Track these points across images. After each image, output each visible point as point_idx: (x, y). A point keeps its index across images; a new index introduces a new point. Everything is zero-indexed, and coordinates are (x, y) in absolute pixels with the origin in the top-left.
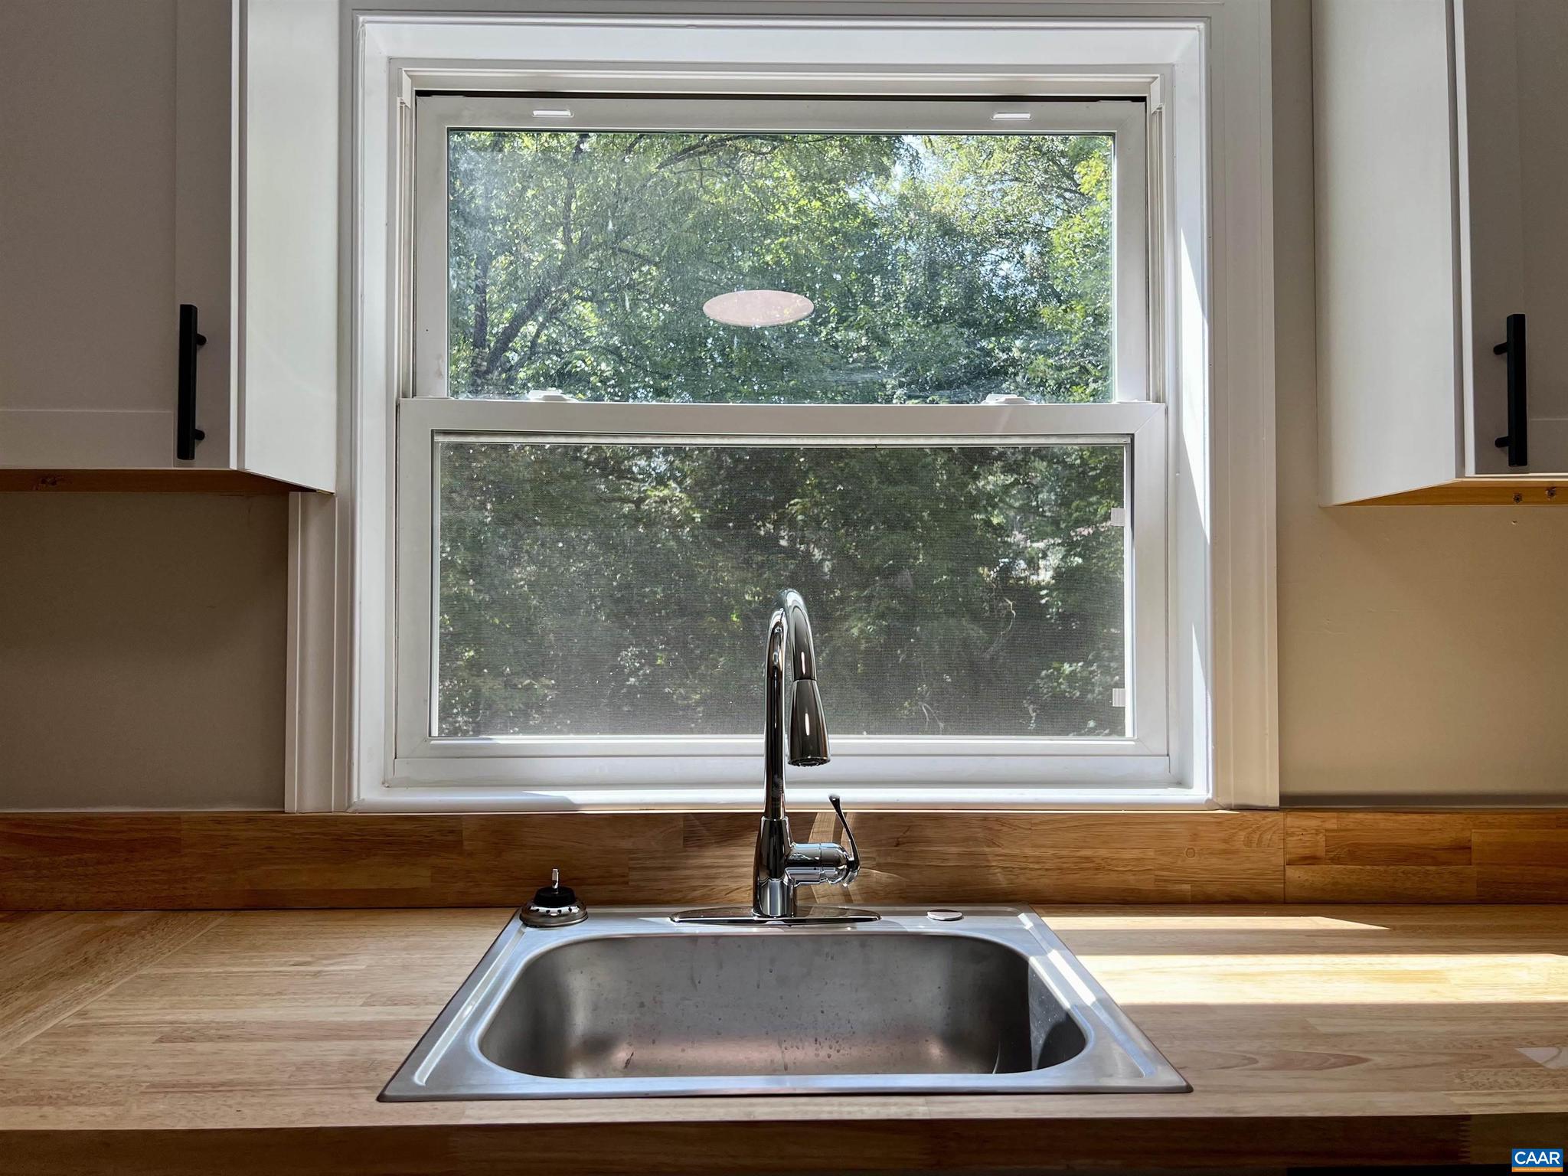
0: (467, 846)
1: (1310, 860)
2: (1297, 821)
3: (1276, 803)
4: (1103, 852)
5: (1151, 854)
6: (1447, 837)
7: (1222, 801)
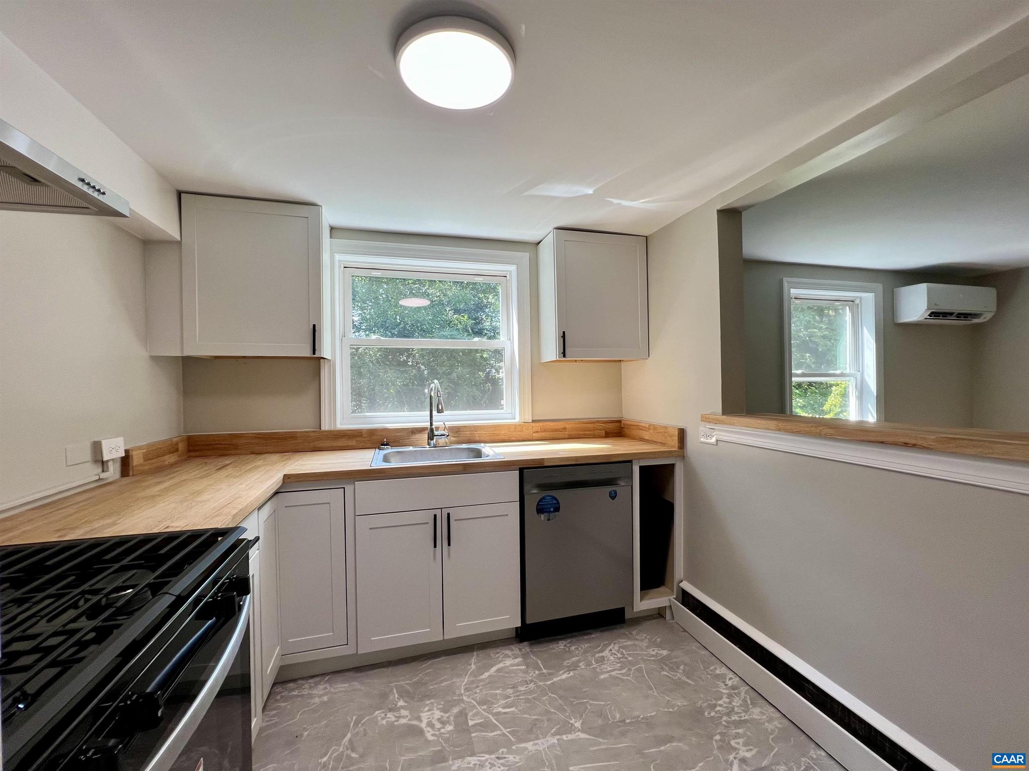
0: (364, 436)
1: (537, 432)
2: (534, 424)
3: (531, 422)
4: (497, 432)
5: (507, 432)
6: (562, 427)
7: (521, 421)
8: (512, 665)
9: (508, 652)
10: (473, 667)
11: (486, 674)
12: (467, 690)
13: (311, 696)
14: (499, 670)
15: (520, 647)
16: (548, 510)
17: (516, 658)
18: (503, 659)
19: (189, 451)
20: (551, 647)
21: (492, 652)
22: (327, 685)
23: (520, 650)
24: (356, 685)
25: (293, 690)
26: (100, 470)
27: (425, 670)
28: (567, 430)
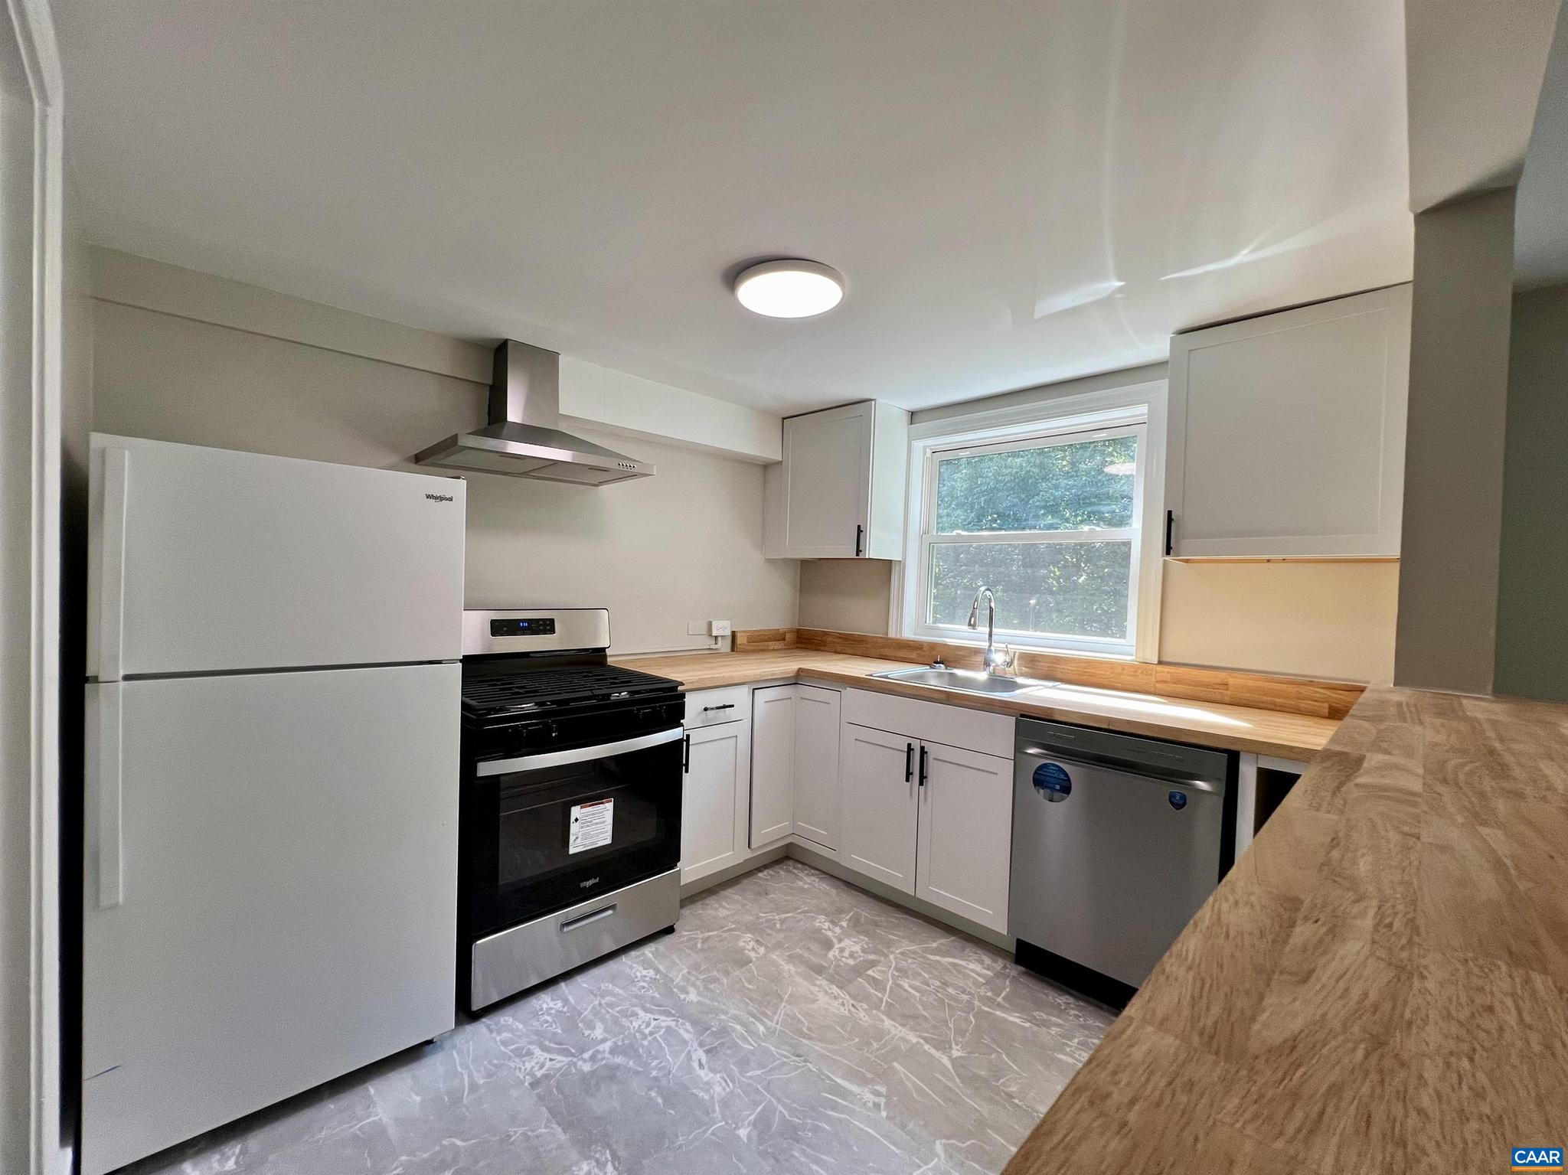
0: (924, 649)
2: (1160, 668)
3: (1156, 662)
4: (1093, 671)
5: (1108, 673)
6: (1217, 681)
7: (1137, 660)
8: (973, 971)
9: (987, 960)
10: (935, 945)
11: (938, 958)
12: (902, 953)
13: (801, 879)
14: (954, 965)
15: (1008, 965)
16: (1052, 786)
17: (988, 969)
18: (973, 961)
19: (798, 642)
20: (1046, 991)
21: (970, 949)
22: (817, 880)
23: (1005, 967)
24: (834, 892)
25: (796, 869)
26: (714, 642)
27: (896, 917)
28: (1231, 688)
